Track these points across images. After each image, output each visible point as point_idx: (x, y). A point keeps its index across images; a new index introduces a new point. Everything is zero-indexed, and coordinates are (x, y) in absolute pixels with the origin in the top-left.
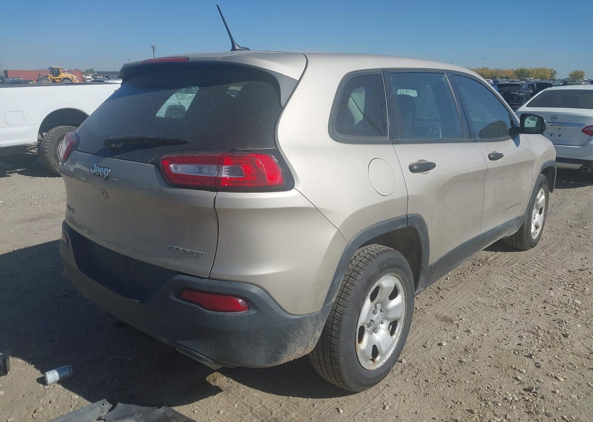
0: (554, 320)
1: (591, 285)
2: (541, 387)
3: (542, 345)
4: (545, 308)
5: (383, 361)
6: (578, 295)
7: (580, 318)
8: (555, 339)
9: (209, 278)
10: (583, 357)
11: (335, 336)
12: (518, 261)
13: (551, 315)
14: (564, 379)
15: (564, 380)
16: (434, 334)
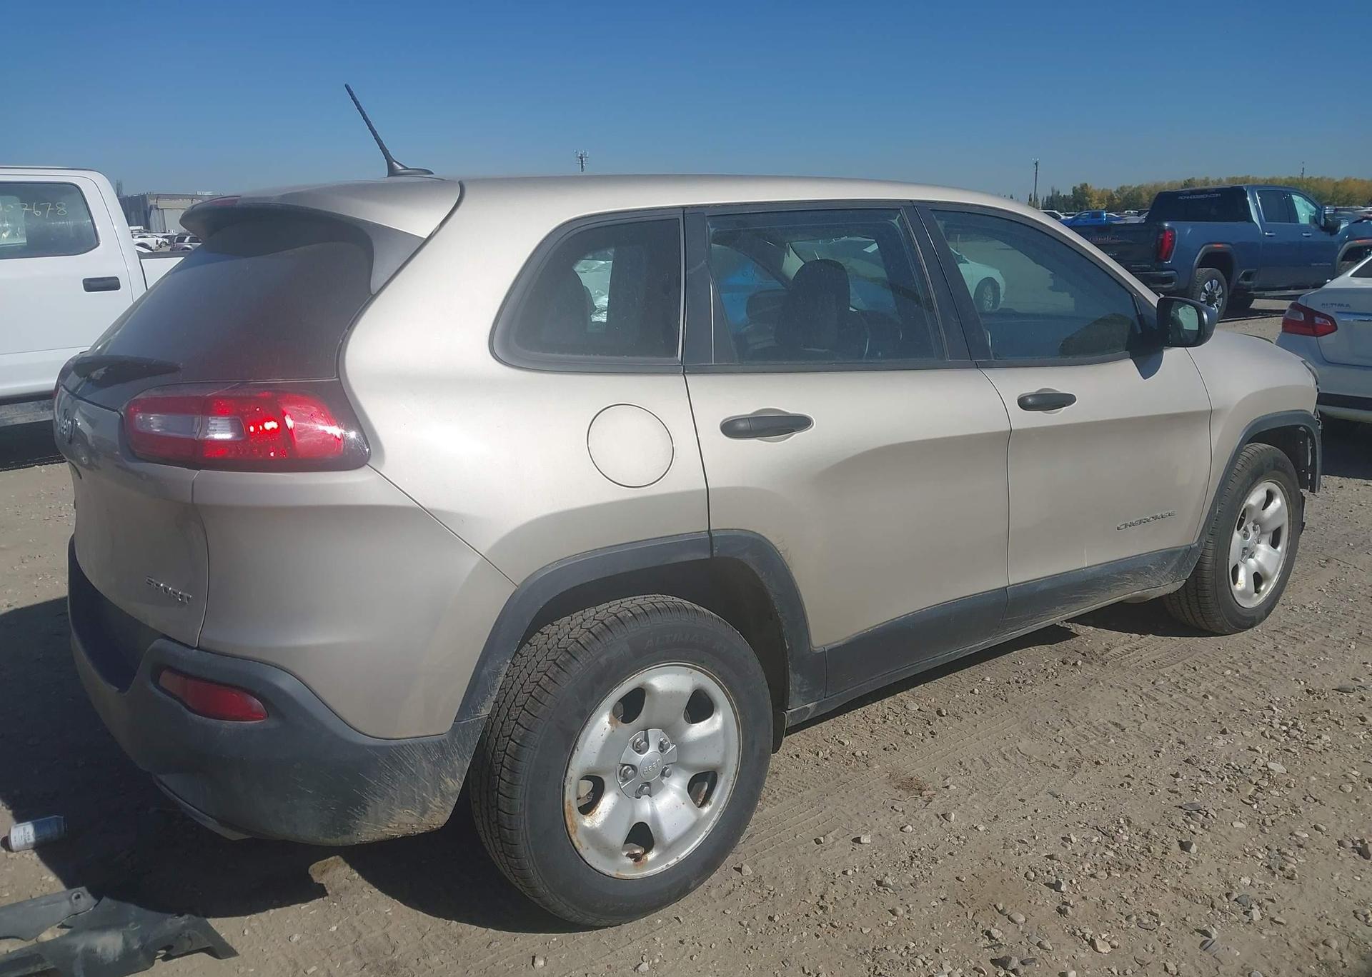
0: (1180, 807)
1: (1344, 729)
2: (1039, 959)
3: (1108, 863)
4: (1177, 776)
5: (670, 863)
6: (1291, 752)
7: (1255, 806)
8: (1150, 851)
9: (198, 648)
10: (1200, 902)
11: (504, 792)
12: (1185, 661)
13: (1180, 795)
14: (1113, 947)
15: (1109, 949)
16: (860, 816)
